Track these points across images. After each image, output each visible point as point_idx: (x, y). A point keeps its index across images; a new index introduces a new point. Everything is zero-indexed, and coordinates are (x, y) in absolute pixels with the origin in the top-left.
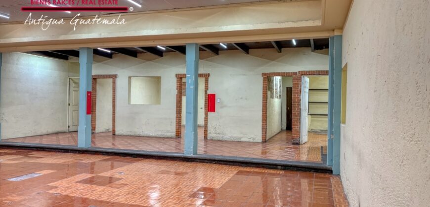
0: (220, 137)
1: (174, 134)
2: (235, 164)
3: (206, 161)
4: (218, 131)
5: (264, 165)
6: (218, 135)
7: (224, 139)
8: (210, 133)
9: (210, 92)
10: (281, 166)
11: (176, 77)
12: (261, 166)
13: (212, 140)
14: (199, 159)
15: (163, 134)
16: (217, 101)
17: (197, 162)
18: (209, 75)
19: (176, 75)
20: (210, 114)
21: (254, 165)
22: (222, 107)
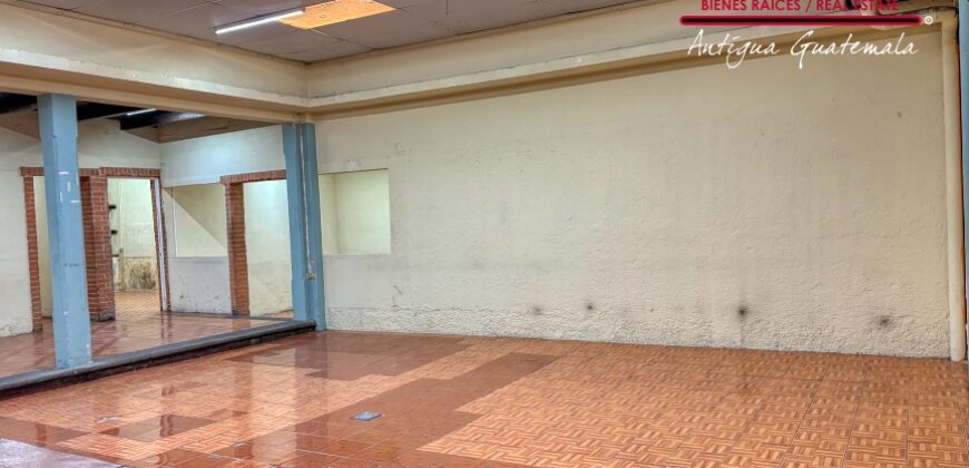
2: (186, 356)
3: (129, 367)
5: (232, 345)
10: (256, 337)
12: (227, 346)
14: (112, 368)
17: (109, 375)
21: (217, 349)
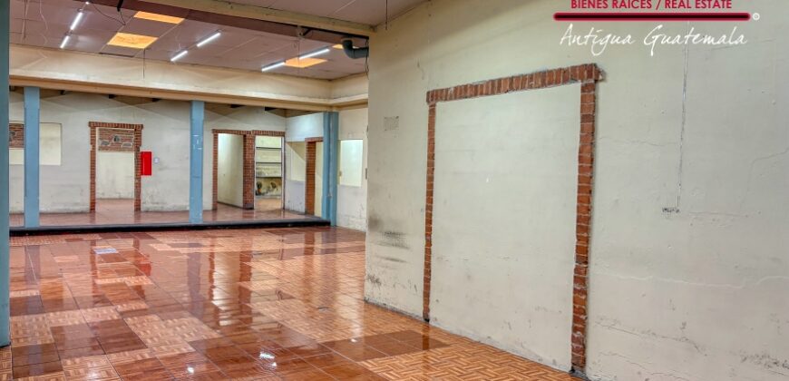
0: (158, 207)
1: (87, 207)
4: (156, 201)
6: (156, 205)
7: (165, 210)
8: (144, 203)
9: (143, 149)
11: (90, 126)
13: (147, 212)
15: (67, 207)
16: (155, 161)
18: (142, 126)
19: (90, 123)
20: (145, 179)
22: (160, 169)
